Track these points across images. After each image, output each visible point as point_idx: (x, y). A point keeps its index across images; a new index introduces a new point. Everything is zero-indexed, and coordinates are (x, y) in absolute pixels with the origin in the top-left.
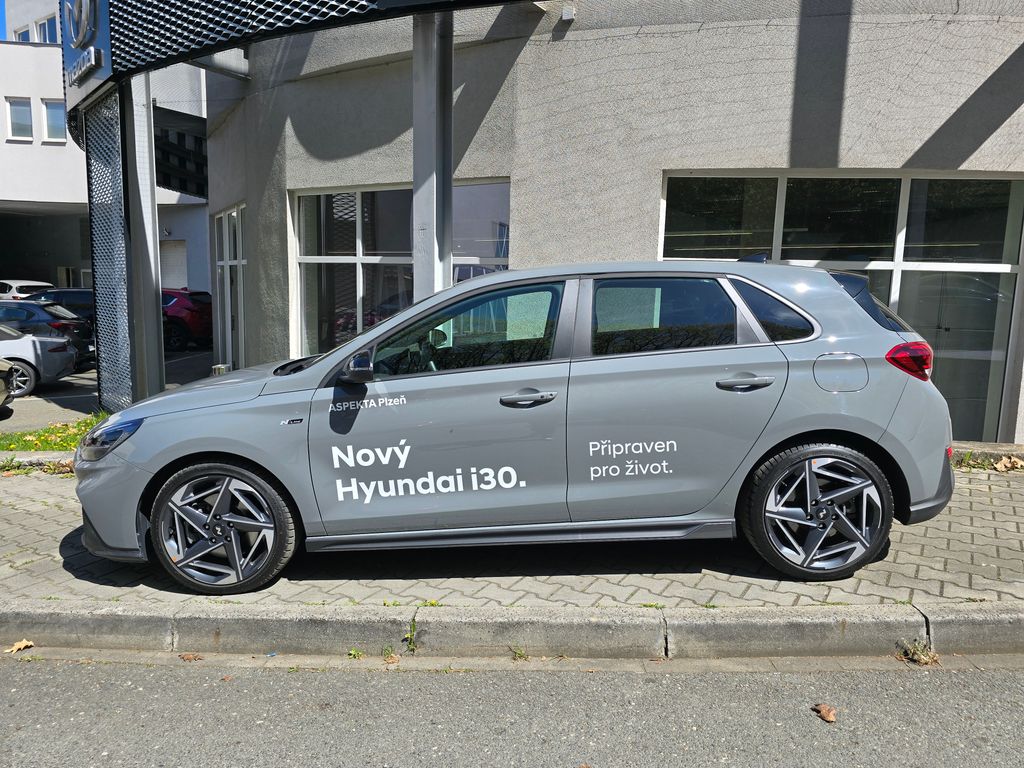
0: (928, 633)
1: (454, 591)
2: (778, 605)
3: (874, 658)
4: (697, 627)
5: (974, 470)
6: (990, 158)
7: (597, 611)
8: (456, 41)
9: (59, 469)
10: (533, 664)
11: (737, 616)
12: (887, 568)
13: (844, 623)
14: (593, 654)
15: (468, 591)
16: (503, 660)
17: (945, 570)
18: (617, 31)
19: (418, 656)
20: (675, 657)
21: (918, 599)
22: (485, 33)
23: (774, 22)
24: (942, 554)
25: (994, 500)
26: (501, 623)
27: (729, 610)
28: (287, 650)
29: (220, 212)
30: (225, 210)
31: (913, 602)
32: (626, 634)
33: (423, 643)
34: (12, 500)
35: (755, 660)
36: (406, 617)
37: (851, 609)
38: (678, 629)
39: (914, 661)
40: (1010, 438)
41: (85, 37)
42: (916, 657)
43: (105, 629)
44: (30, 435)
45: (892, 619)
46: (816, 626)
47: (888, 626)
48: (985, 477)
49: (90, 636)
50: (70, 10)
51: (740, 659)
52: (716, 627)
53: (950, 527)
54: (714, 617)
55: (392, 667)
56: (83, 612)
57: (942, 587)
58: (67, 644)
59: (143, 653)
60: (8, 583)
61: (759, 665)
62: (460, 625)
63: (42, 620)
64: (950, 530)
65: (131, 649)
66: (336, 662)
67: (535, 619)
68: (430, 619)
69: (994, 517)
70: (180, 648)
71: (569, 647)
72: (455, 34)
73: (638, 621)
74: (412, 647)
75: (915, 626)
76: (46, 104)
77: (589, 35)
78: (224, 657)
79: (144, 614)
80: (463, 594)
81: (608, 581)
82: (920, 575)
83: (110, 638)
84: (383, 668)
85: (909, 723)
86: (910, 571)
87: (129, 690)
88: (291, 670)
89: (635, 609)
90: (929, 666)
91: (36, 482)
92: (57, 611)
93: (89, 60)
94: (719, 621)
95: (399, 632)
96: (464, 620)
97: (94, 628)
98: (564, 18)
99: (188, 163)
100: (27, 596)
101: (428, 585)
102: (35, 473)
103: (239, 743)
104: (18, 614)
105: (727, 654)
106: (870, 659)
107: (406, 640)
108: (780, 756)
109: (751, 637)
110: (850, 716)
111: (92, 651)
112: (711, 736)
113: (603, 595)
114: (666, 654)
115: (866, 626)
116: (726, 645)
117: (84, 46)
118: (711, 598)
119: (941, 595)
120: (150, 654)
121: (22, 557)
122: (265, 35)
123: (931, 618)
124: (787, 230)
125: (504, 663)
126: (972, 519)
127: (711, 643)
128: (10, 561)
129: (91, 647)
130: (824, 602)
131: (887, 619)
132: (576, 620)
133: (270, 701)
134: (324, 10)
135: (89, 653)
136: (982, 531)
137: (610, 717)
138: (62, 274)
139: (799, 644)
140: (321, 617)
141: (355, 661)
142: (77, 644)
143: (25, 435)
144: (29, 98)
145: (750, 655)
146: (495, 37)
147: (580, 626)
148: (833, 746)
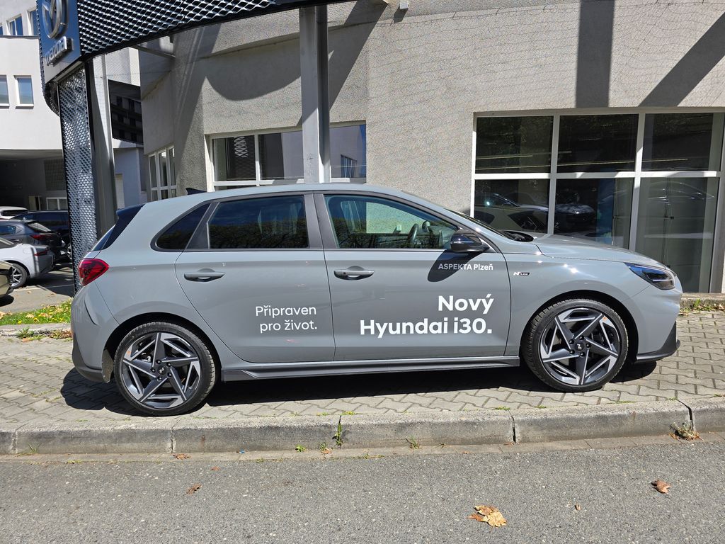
0: (691, 419)
1: (363, 404)
2: (587, 405)
3: (656, 437)
4: (535, 420)
5: (702, 312)
6: (700, 97)
7: (464, 413)
8: (329, 25)
9: (61, 335)
10: (424, 450)
11: (561, 413)
12: (656, 378)
13: (634, 414)
14: (464, 442)
15: (372, 404)
16: (403, 448)
17: (696, 377)
18: (439, 16)
19: (344, 448)
20: (521, 442)
21: (682, 396)
22: (345, 20)
23: (548, 7)
24: (691, 367)
25: (719, 331)
26: (400, 423)
27: (555, 409)
28: (253, 448)
29: (153, 152)
30: (157, 151)
31: (678, 399)
32: (486, 428)
33: (347, 440)
34: (34, 357)
35: (576, 442)
36: (334, 422)
37: (638, 405)
38: (522, 423)
39: (684, 438)
40: (718, 289)
41: (58, 30)
42: (685, 435)
43: (124, 439)
44: (30, 313)
45: (666, 410)
46: (615, 417)
47: (664, 415)
48: (710, 316)
49: (113, 445)
50: (46, 11)
51: (564, 441)
52: (547, 420)
53: (693, 349)
54: (546, 414)
55: (328, 456)
56: (107, 428)
57: (696, 388)
58: (97, 451)
59: (151, 455)
60: (47, 411)
61: (579, 445)
62: (371, 426)
63: (79, 435)
64: (693, 352)
65: (142, 452)
66: (287, 455)
67: (423, 420)
68: (351, 423)
69: (721, 342)
70: (177, 450)
71: (448, 438)
72: (328, 21)
73: (494, 419)
74: (339, 442)
75: (683, 414)
76: (18, 80)
77: (418, 19)
78: (209, 455)
79: (151, 428)
80: (369, 406)
81: (467, 394)
82: (680, 381)
83: (128, 446)
84: (322, 457)
85: (687, 477)
86: (673, 379)
87: (148, 479)
88: (258, 461)
89: (490, 411)
90: (694, 440)
91: (47, 345)
92: (89, 428)
93: (63, 46)
94: (549, 417)
95: (330, 432)
96: (374, 423)
97: (116, 439)
98: (401, 8)
99: (125, 119)
100: (64, 420)
101: (343, 401)
102: (44, 339)
103: (234, 509)
104: (61, 432)
105: (556, 439)
106: (653, 438)
107: (335, 437)
108: (605, 502)
109: (572, 426)
110: (646, 474)
111: (115, 455)
112: (556, 492)
113: (466, 403)
114: (515, 440)
115: (649, 415)
116: (556, 433)
117: (58, 36)
118: (541, 402)
119: (696, 393)
120: (157, 455)
121: (53, 395)
122: (193, 25)
123: (693, 409)
124: (560, 153)
125: (404, 450)
126: (707, 344)
127: (545, 431)
128: (45, 398)
129: (114, 453)
130: (618, 401)
131: (663, 411)
132: (452, 420)
133: (249, 482)
134: (237, 6)
135: (114, 457)
136: (715, 351)
137: (485, 482)
138: (32, 200)
139: (604, 430)
140: (276, 424)
141: (301, 453)
142: (104, 451)
143: (26, 314)
144: (6, 76)
145: (571, 439)
146: (352, 23)
147: (455, 424)
148: (639, 494)
